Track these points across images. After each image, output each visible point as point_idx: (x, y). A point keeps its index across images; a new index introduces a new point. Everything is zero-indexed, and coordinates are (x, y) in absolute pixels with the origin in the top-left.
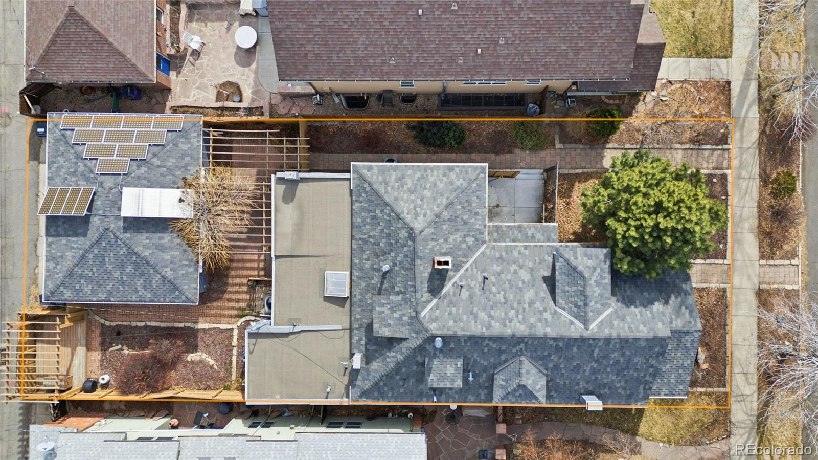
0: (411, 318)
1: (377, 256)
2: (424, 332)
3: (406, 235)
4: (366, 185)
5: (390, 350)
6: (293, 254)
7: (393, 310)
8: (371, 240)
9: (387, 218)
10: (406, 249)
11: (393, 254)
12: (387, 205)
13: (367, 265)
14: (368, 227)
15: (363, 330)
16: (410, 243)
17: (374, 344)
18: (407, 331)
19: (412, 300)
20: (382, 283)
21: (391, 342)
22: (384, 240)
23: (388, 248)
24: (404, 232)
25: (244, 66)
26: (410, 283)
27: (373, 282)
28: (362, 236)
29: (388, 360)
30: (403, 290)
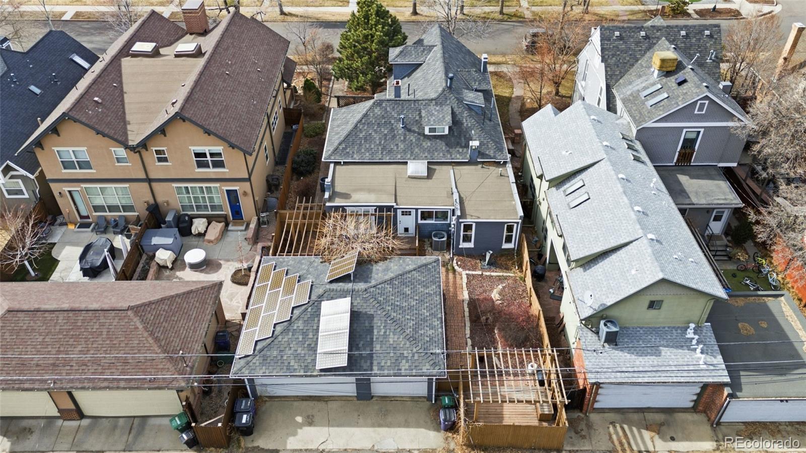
0: (436, 104)
1: (394, 137)
2: (445, 93)
3: (378, 108)
4: (341, 147)
5: (462, 124)
6: (394, 193)
7: (432, 115)
8: (382, 143)
9: (366, 126)
10: (388, 109)
11: (393, 121)
12: (356, 126)
13: (402, 146)
14: (373, 146)
15: (451, 150)
16: (384, 105)
17: (460, 138)
18: (447, 107)
19: (424, 104)
20: (414, 132)
21: (456, 123)
22: (383, 130)
23: (388, 126)
24: (376, 111)
25: (220, 268)
26: (413, 106)
27: (414, 141)
28: (380, 152)
29: (469, 125)
30: (418, 113)
